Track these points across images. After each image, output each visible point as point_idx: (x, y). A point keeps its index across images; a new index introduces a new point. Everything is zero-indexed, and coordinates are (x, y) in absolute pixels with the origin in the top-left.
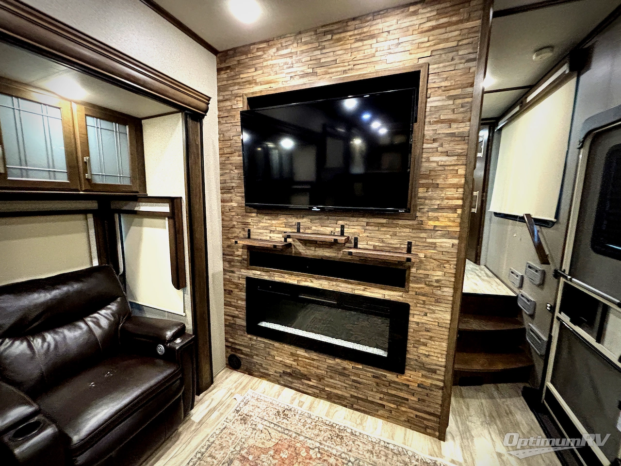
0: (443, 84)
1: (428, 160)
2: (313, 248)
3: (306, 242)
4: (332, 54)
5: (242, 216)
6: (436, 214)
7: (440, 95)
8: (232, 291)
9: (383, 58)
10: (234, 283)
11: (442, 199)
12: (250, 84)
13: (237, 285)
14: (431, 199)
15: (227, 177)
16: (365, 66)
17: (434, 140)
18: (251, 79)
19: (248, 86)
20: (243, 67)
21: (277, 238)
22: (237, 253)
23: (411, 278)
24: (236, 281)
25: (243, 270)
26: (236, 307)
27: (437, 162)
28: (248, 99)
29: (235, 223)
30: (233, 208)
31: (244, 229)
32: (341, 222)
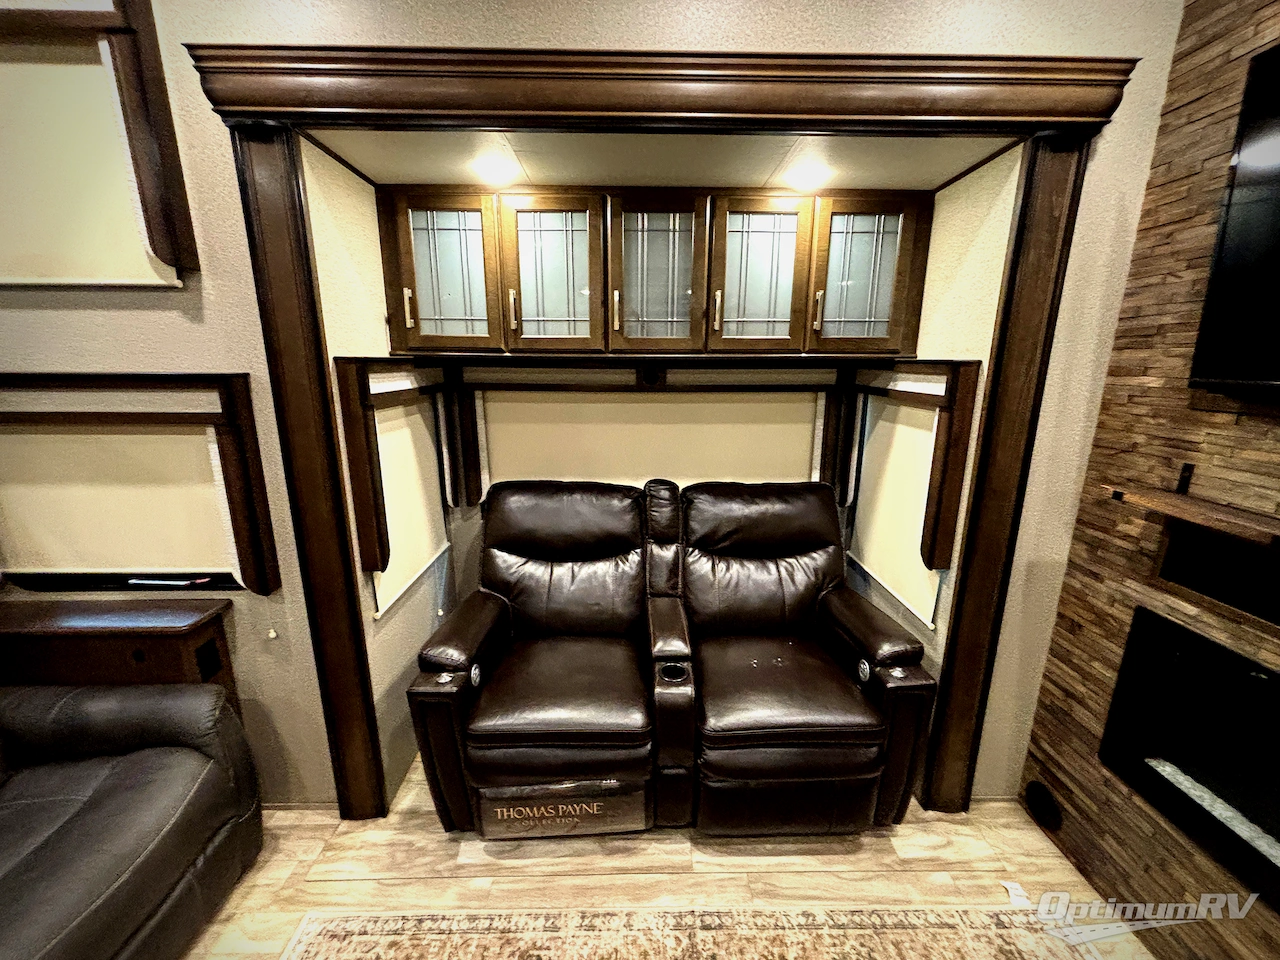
5: (1173, 419)
8: (1080, 626)
10: (1091, 608)
13: (1101, 618)
15: (1146, 300)
22: (1122, 527)
24: (1100, 603)
25: (1129, 582)
26: (1086, 677)
29: (1140, 439)
30: (1146, 391)
31: (1167, 462)
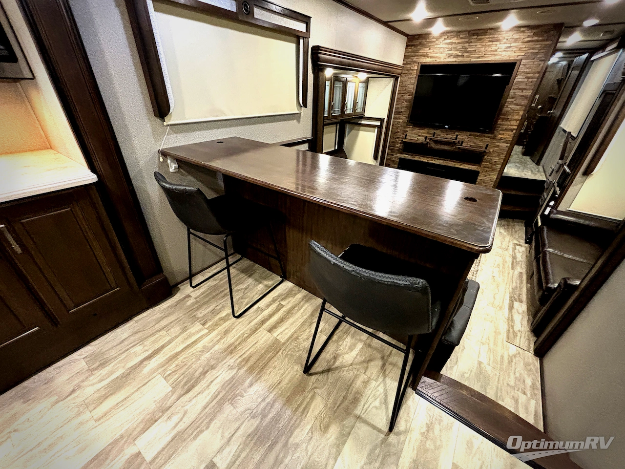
0: (525, 71)
1: (507, 107)
2: (439, 145)
3: (436, 142)
4: (474, 47)
5: (404, 127)
6: (503, 132)
7: (523, 76)
9: (500, 53)
11: (508, 125)
12: (424, 57)
13: (393, 161)
14: (503, 125)
15: (399, 106)
16: (490, 55)
17: (513, 98)
18: (425, 54)
19: (423, 58)
20: (422, 46)
21: (421, 139)
23: (484, 160)
24: (394, 159)
25: (398, 154)
27: (510, 108)
28: (422, 66)
29: (399, 130)
30: (400, 122)
31: (403, 134)
32: (457, 133)
